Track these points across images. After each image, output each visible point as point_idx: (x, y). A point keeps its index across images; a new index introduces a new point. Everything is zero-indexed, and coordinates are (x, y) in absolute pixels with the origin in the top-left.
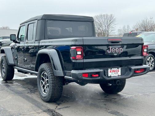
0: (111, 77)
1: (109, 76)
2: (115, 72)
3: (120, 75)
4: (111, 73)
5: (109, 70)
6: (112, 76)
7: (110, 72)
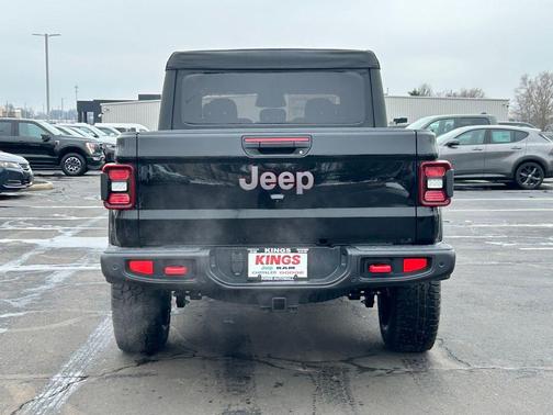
0: (258, 279)
1: (250, 275)
2: (282, 265)
3: (305, 275)
4: (260, 266)
5: (252, 256)
6: (264, 276)
7: (259, 260)
